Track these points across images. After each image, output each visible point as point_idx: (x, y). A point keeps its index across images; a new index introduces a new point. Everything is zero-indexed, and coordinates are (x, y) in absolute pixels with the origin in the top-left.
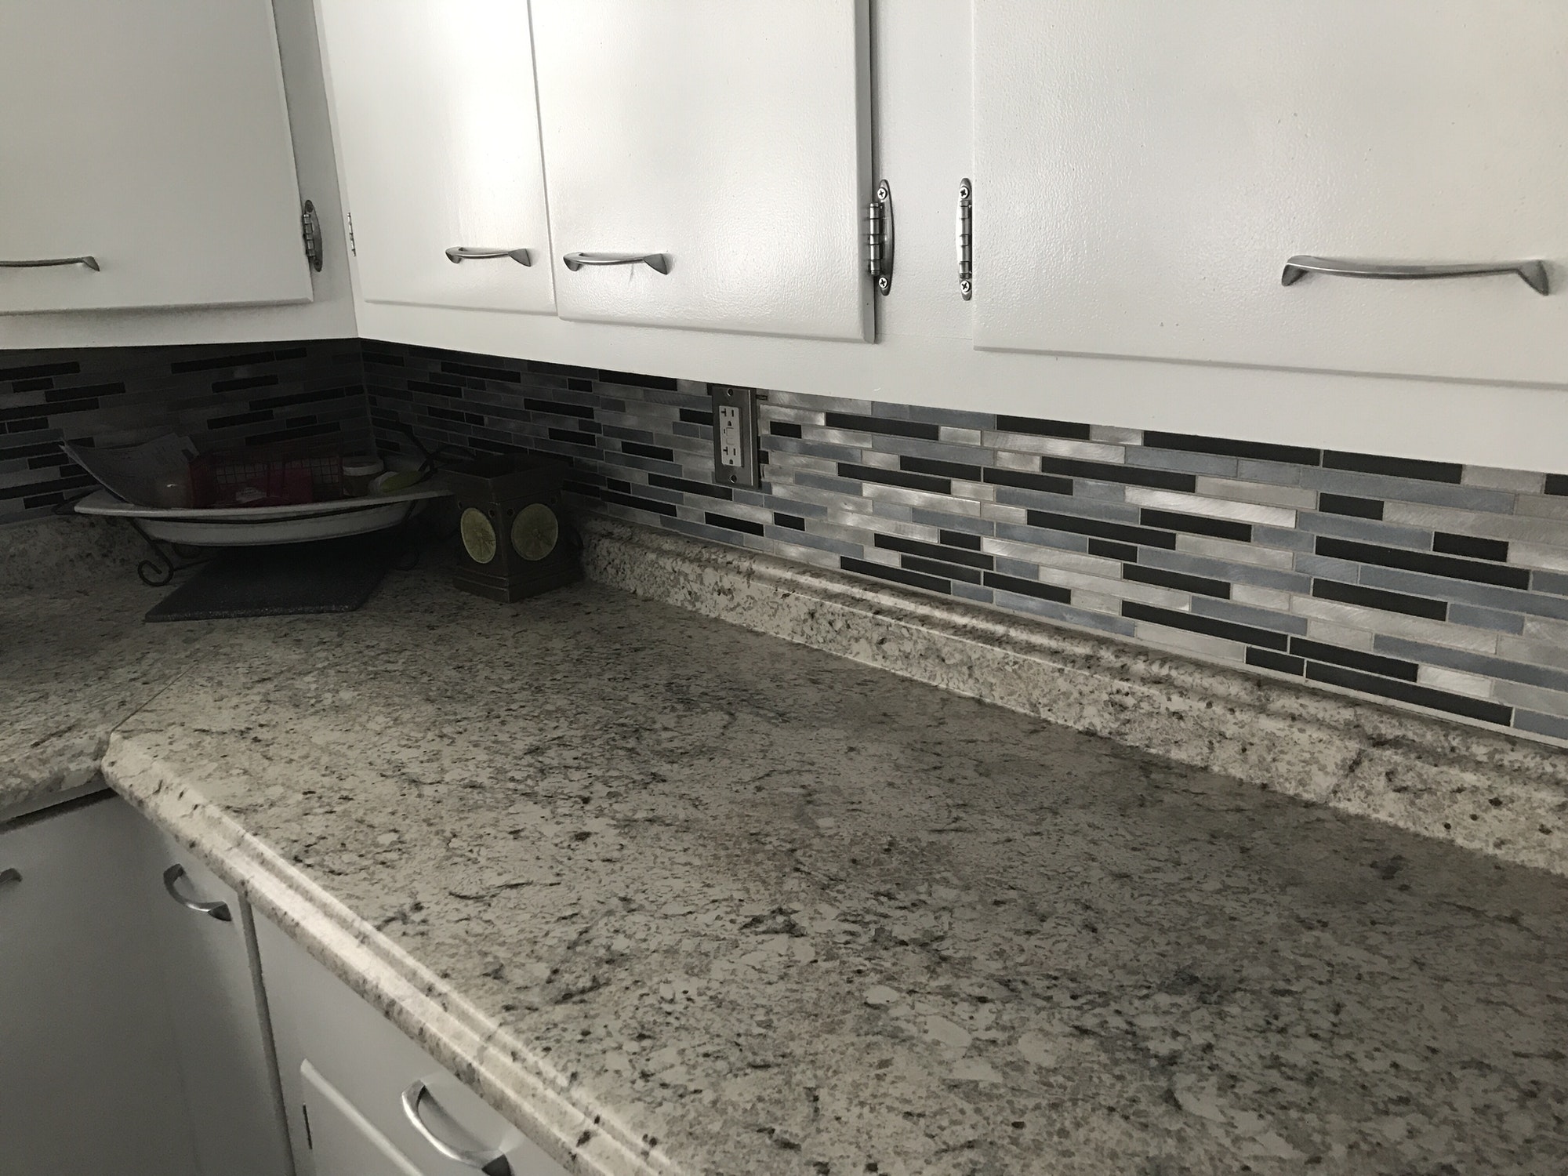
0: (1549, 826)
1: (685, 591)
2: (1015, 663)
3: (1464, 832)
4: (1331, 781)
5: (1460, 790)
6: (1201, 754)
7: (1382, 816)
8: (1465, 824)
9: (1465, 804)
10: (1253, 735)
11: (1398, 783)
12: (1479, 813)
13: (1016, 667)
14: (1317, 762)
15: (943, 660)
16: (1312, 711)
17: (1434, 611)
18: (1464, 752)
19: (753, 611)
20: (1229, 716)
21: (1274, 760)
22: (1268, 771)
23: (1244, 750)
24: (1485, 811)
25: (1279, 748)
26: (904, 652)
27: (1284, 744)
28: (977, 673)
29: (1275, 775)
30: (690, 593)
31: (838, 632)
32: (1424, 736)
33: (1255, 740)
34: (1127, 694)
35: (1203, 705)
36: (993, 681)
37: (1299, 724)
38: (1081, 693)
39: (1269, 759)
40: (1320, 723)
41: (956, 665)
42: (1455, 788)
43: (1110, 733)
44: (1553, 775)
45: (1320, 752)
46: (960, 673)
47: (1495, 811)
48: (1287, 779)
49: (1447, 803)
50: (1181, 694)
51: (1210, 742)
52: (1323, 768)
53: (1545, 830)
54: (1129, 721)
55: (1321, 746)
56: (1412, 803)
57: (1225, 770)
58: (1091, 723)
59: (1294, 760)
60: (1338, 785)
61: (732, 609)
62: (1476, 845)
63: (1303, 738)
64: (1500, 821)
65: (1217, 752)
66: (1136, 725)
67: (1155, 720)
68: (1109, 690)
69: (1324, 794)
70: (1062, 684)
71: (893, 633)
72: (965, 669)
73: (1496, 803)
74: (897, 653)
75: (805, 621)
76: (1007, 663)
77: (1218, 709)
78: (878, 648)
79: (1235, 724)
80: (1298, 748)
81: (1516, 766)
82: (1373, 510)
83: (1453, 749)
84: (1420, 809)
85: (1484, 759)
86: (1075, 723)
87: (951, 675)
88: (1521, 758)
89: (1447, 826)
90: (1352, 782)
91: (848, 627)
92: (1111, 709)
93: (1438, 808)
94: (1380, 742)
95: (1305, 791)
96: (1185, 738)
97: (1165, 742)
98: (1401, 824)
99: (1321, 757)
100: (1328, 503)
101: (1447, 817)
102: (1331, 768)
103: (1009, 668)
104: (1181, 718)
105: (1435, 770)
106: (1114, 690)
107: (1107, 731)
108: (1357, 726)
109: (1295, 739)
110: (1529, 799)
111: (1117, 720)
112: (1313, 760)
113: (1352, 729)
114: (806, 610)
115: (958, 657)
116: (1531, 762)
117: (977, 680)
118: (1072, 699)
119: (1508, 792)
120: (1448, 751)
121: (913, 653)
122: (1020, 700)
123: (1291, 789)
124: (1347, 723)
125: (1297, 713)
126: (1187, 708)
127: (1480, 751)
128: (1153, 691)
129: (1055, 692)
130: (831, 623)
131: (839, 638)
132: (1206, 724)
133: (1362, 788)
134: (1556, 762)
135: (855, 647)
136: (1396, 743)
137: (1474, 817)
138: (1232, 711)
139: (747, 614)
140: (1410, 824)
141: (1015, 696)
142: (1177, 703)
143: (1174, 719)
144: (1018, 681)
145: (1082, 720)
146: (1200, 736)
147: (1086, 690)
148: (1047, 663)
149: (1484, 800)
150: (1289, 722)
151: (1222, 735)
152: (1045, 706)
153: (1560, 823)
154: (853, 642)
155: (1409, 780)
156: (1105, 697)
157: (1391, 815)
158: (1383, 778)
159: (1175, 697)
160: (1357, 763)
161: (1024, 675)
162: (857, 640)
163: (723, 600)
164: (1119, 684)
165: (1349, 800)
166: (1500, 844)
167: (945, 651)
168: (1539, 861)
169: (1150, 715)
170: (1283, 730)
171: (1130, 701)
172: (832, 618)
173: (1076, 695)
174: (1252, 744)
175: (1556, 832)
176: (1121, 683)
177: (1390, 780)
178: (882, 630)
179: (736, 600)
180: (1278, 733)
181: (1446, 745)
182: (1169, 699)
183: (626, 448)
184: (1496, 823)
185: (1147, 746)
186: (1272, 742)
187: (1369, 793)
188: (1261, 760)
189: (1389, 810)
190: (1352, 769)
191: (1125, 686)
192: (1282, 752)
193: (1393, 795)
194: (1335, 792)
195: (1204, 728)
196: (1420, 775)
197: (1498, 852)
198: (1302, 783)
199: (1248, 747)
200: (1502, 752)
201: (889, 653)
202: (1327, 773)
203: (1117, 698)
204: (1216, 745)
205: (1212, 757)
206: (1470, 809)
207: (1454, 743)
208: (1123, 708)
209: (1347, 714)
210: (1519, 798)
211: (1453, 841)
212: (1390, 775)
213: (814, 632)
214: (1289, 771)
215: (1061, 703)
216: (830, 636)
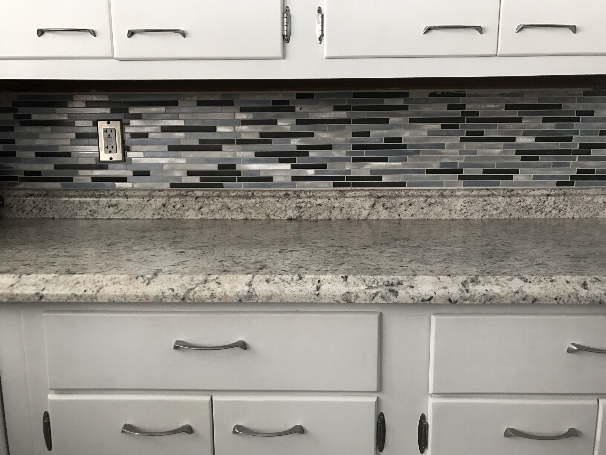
0: (423, 207)
1: (87, 210)
2: (260, 202)
3: (403, 215)
4: (367, 212)
5: (401, 204)
6: (328, 215)
7: (382, 218)
8: (403, 213)
9: (403, 208)
10: (344, 205)
11: (386, 207)
12: (407, 209)
13: (261, 203)
14: (363, 207)
15: (230, 209)
16: (358, 194)
17: (385, 160)
18: (399, 195)
19: (130, 211)
20: (336, 201)
21: (351, 210)
22: (349, 214)
23: (341, 210)
24: (408, 208)
25: (352, 206)
26: (211, 210)
27: (353, 204)
28: (244, 210)
29: (351, 215)
30: (91, 211)
31: (178, 209)
32: (388, 193)
33: (344, 206)
34: (302, 203)
35: (327, 200)
36: (251, 211)
37: (356, 198)
38: (285, 207)
39: (349, 210)
40: (361, 196)
41: (235, 209)
42: (400, 203)
43: (297, 217)
44: (421, 194)
45: (364, 204)
46: (237, 212)
47: (410, 207)
48: (355, 215)
49: (399, 208)
50: (320, 198)
51: (331, 211)
52: (365, 209)
53: (422, 208)
54: (303, 211)
55: (364, 202)
56: (390, 212)
57: (336, 218)
58: (290, 216)
59: (357, 209)
60: (370, 212)
61: (117, 213)
62: (407, 218)
63: (359, 202)
64: (412, 209)
65: (333, 213)
66: (306, 212)
67: (312, 209)
68: (296, 203)
69: (366, 216)
70: (279, 205)
71: (206, 204)
72: (239, 210)
73: (410, 205)
74: (208, 211)
75: (160, 209)
76: (257, 203)
77: (332, 200)
78: (199, 211)
79: (338, 203)
80: (357, 205)
81: (412, 195)
82: (367, 134)
83: (396, 195)
84: (392, 213)
85: (404, 195)
86: (284, 217)
87: (233, 213)
88: (412, 193)
89: (399, 215)
90: (373, 211)
91: (183, 206)
92: (297, 209)
93: (396, 211)
94: (379, 197)
95: (360, 217)
96: (322, 211)
97: (315, 215)
98: (388, 218)
99: (364, 206)
100: (355, 134)
101: (399, 213)
102: (367, 208)
103: (257, 205)
104: (321, 205)
105: (395, 200)
106: (298, 202)
107: (296, 217)
108: (371, 195)
109: (356, 202)
110: (418, 201)
111: (299, 212)
112: (362, 207)
113: (370, 196)
114: (161, 204)
115: (236, 206)
116: (415, 193)
117: (244, 213)
118: (282, 209)
119: (413, 201)
120: (395, 195)
121: (216, 209)
122: (262, 215)
123: (356, 218)
124: (368, 195)
125: (354, 196)
126: (322, 202)
127: (403, 193)
128: (311, 199)
129: (276, 209)
130: (174, 207)
131: (178, 211)
132: (329, 205)
133: (376, 211)
134: (420, 191)
135: (187, 213)
136: (383, 196)
137: (405, 210)
138: (337, 199)
139: (126, 213)
140: (390, 218)
141: (260, 214)
142: (319, 201)
143: (319, 207)
144: (261, 209)
145: (286, 216)
146: (327, 210)
147: (287, 205)
148: (272, 200)
149: (408, 205)
150: (354, 198)
151: (334, 207)
152: (272, 214)
153: (426, 205)
154: (186, 211)
155: (388, 205)
156: (294, 206)
157: (385, 217)
158: (382, 207)
159: (318, 200)
160: (374, 204)
161: (264, 206)
162: (188, 210)
163: (112, 210)
164: (298, 200)
165: (373, 216)
166: (412, 216)
167: (230, 205)
168: (422, 217)
169: (310, 207)
170: (353, 200)
171: (303, 205)
172: (174, 204)
173: (284, 208)
174: (343, 208)
175: (425, 208)
176: (300, 199)
177: (383, 206)
178: (200, 204)
179: (119, 208)
180: (351, 202)
181: (394, 194)
182: (317, 201)
183: (38, 155)
184: (411, 210)
185: (310, 218)
186: (350, 206)
187: (378, 212)
188: (347, 211)
189: (384, 215)
190: (373, 207)
191: (301, 200)
192: (353, 207)
193: (385, 211)
194: (369, 215)
195: (328, 207)
196: (391, 203)
197: (412, 218)
198: (359, 215)
199: (342, 209)
200: (408, 192)
201: (204, 212)
202: (366, 210)
203: (299, 205)
204: (332, 211)
205: (331, 215)
206: (404, 208)
207: (396, 193)
208: (301, 207)
209: (368, 193)
210: (416, 202)
211: (401, 218)
212: (383, 205)
213: (165, 212)
214: (355, 212)
215: (278, 212)
216: (173, 212)
